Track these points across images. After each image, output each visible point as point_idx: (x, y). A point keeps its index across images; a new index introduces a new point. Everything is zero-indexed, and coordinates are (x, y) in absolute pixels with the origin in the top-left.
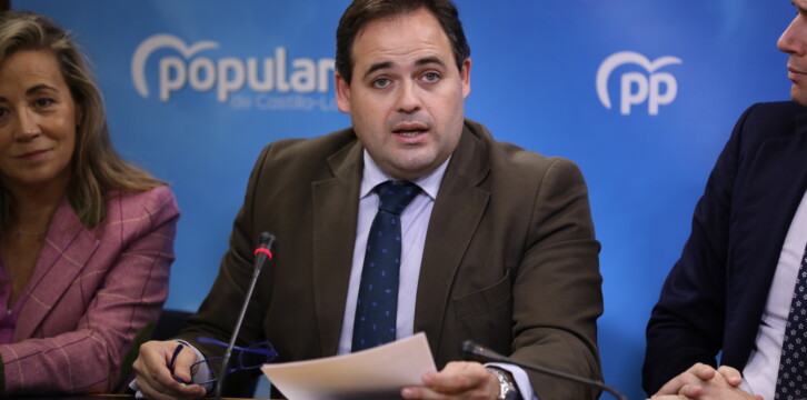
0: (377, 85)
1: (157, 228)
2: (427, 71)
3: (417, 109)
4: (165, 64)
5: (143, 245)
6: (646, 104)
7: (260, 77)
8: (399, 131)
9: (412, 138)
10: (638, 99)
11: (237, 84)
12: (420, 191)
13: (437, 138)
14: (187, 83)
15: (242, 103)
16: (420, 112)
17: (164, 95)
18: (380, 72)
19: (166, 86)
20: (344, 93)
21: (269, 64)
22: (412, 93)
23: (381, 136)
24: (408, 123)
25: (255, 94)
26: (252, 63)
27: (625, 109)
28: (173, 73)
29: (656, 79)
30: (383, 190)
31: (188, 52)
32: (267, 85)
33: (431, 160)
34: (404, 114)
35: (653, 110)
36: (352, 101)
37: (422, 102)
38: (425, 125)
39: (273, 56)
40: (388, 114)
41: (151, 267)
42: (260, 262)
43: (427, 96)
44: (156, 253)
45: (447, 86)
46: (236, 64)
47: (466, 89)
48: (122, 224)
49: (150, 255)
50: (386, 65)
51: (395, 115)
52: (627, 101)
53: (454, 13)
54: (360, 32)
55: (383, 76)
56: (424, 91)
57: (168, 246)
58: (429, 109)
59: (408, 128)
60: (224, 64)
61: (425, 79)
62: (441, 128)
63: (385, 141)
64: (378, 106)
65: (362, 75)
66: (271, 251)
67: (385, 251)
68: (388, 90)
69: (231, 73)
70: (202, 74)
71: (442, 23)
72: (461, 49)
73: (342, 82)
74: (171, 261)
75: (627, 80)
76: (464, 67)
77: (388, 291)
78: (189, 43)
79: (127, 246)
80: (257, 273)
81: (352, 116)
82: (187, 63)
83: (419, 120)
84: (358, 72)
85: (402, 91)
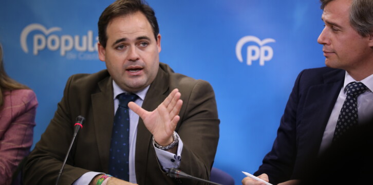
0: (119, 48)
1: (29, 110)
2: (142, 42)
3: (138, 59)
4: (36, 37)
5: (22, 119)
6: (258, 61)
7: (81, 44)
8: (128, 70)
9: (135, 73)
10: (255, 58)
11: (70, 47)
12: (138, 98)
13: (146, 72)
14: (46, 47)
15: (72, 56)
16: (139, 61)
17: (35, 52)
18: (121, 43)
19: (36, 48)
20: (102, 52)
21: (84, 39)
22: (135, 52)
23: (121, 72)
24: (134, 66)
25: (78, 52)
26: (77, 38)
27: (249, 62)
28: (40, 42)
29: (263, 49)
30: (121, 97)
31: (47, 32)
32: (84, 48)
33: (144, 83)
34: (132, 62)
35: (262, 63)
36: (106, 56)
37: (140, 56)
38: (142, 67)
39: (86, 34)
40: (124, 62)
41: (26, 129)
42: (77, 130)
43: (142, 53)
44: (28, 123)
45: (151, 48)
46: (69, 38)
47: (159, 49)
48: (12, 108)
49: (25, 124)
50: (123, 40)
51: (127, 62)
52: (250, 59)
53: (153, 13)
54: (110, 23)
55: (122, 44)
56: (140, 51)
57: (33, 119)
58: (143, 59)
59: (133, 68)
60: (64, 38)
61: (141, 45)
62: (149, 68)
63: (123, 74)
64: (119, 58)
65: (112, 44)
66: (82, 125)
67: (122, 125)
68: (124, 51)
69: (67, 43)
70: (53, 42)
71: (148, 18)
72: (156, 30)
73: (101, 47)
74: (34, 126)
75: (250, 49)
76: (158, 39)
77: (124, 144)
78: (48, 28)
79: (14, 119)
80: (75, 135)
81: (106, 63)
82: (47, 37)
83: (139, 64)
84: (110, 42)
85: (131, 51)
